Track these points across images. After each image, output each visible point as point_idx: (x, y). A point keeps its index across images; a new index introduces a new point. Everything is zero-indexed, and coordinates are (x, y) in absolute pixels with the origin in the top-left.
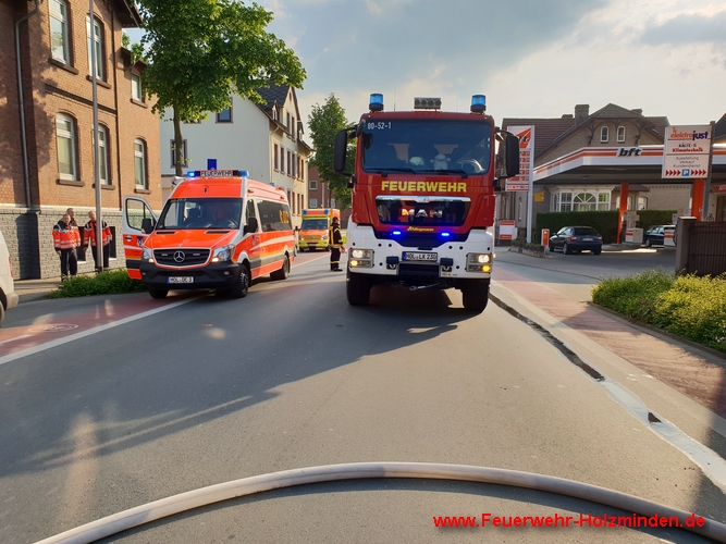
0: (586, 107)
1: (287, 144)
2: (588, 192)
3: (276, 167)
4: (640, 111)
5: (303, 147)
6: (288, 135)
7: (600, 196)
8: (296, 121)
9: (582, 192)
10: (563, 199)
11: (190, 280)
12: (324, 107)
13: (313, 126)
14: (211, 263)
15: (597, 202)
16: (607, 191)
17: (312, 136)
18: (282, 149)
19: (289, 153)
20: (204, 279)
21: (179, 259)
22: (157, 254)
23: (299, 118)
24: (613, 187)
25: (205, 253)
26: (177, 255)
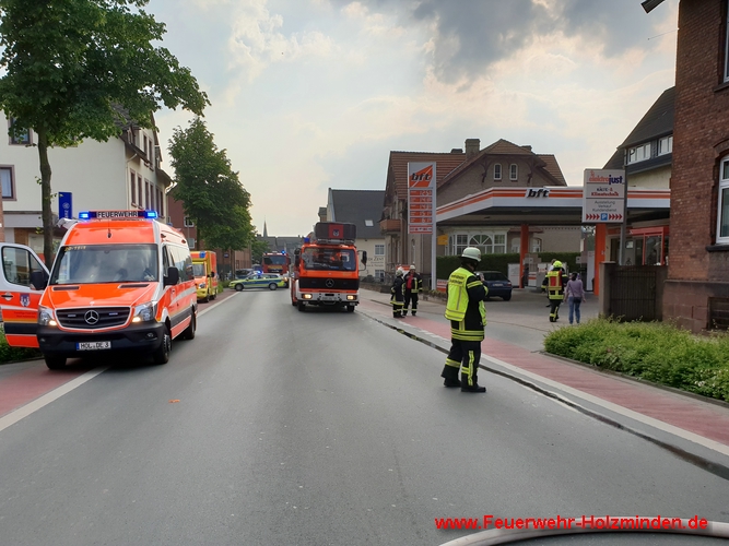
0: (477, 141)
1: (145, 173)
2: (484, 233)
3: (134, 201)
4: (530, 148)
5: (162, 178)
6: (146, 161)
7: (496, 237)
8: (154, 146)
9: (478, 233)
10: (459, 241)
11: (106, 345)
12: (188, 131)
13: (175, 152)
14: (131, 324)
15: (494, 245)
16: (503, 232)
17: (174, 164)
18: (140, 179)
19: (147, 184)
20: (124, 343)
21: (92, 320)
22: (62, 314)
23: (157, 143)
24: (508, 228)
25: (123, 313)
26: (89, 315)
